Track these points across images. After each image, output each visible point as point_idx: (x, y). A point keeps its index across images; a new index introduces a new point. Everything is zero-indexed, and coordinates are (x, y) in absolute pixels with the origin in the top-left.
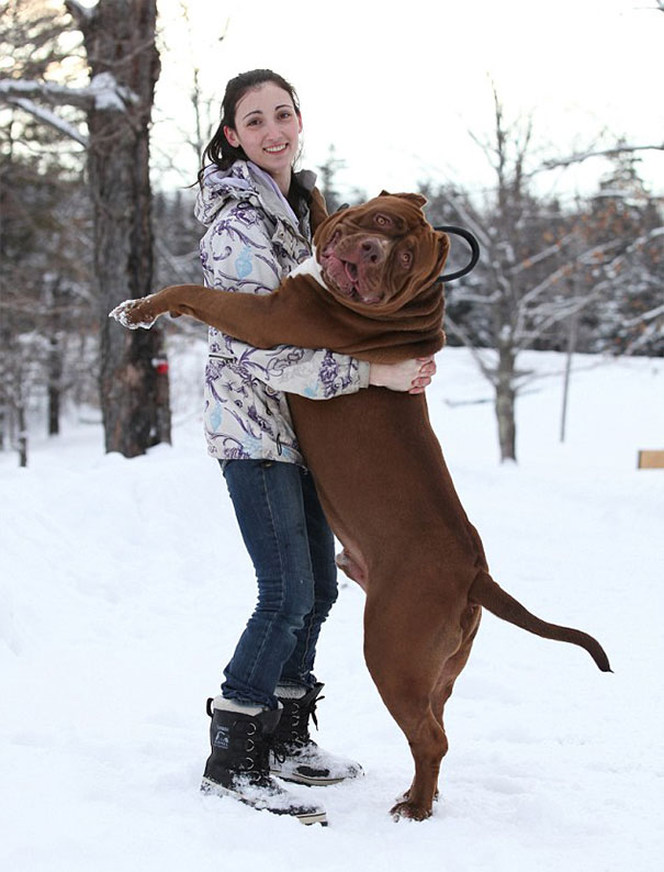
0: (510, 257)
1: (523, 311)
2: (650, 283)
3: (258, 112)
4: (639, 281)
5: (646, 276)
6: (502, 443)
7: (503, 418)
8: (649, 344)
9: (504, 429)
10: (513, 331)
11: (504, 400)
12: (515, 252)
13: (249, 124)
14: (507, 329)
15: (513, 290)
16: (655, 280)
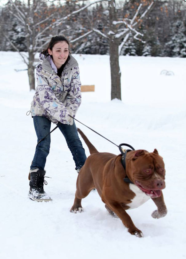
0: (32, 22)
1: (37, 40)
2: (82, 30)
3: (60, 49)
4: (80, 29)
5: (81, 28)
6: (30, 84)
7: (30, 76)
8: (83, 50)
9: (31, 80)
10: (33, 47)
11: (31, 70)
12: (34, 20)
13: (57, 51)
14: (31, 46)
15: (33, 33)
16: (84, 29)
